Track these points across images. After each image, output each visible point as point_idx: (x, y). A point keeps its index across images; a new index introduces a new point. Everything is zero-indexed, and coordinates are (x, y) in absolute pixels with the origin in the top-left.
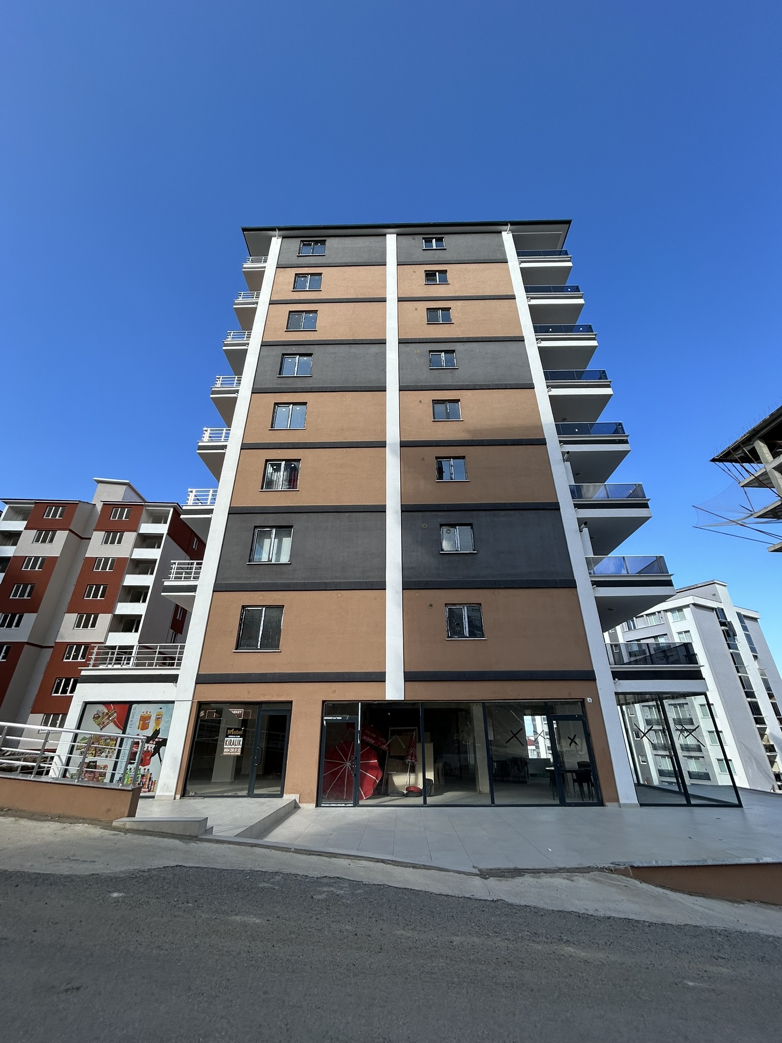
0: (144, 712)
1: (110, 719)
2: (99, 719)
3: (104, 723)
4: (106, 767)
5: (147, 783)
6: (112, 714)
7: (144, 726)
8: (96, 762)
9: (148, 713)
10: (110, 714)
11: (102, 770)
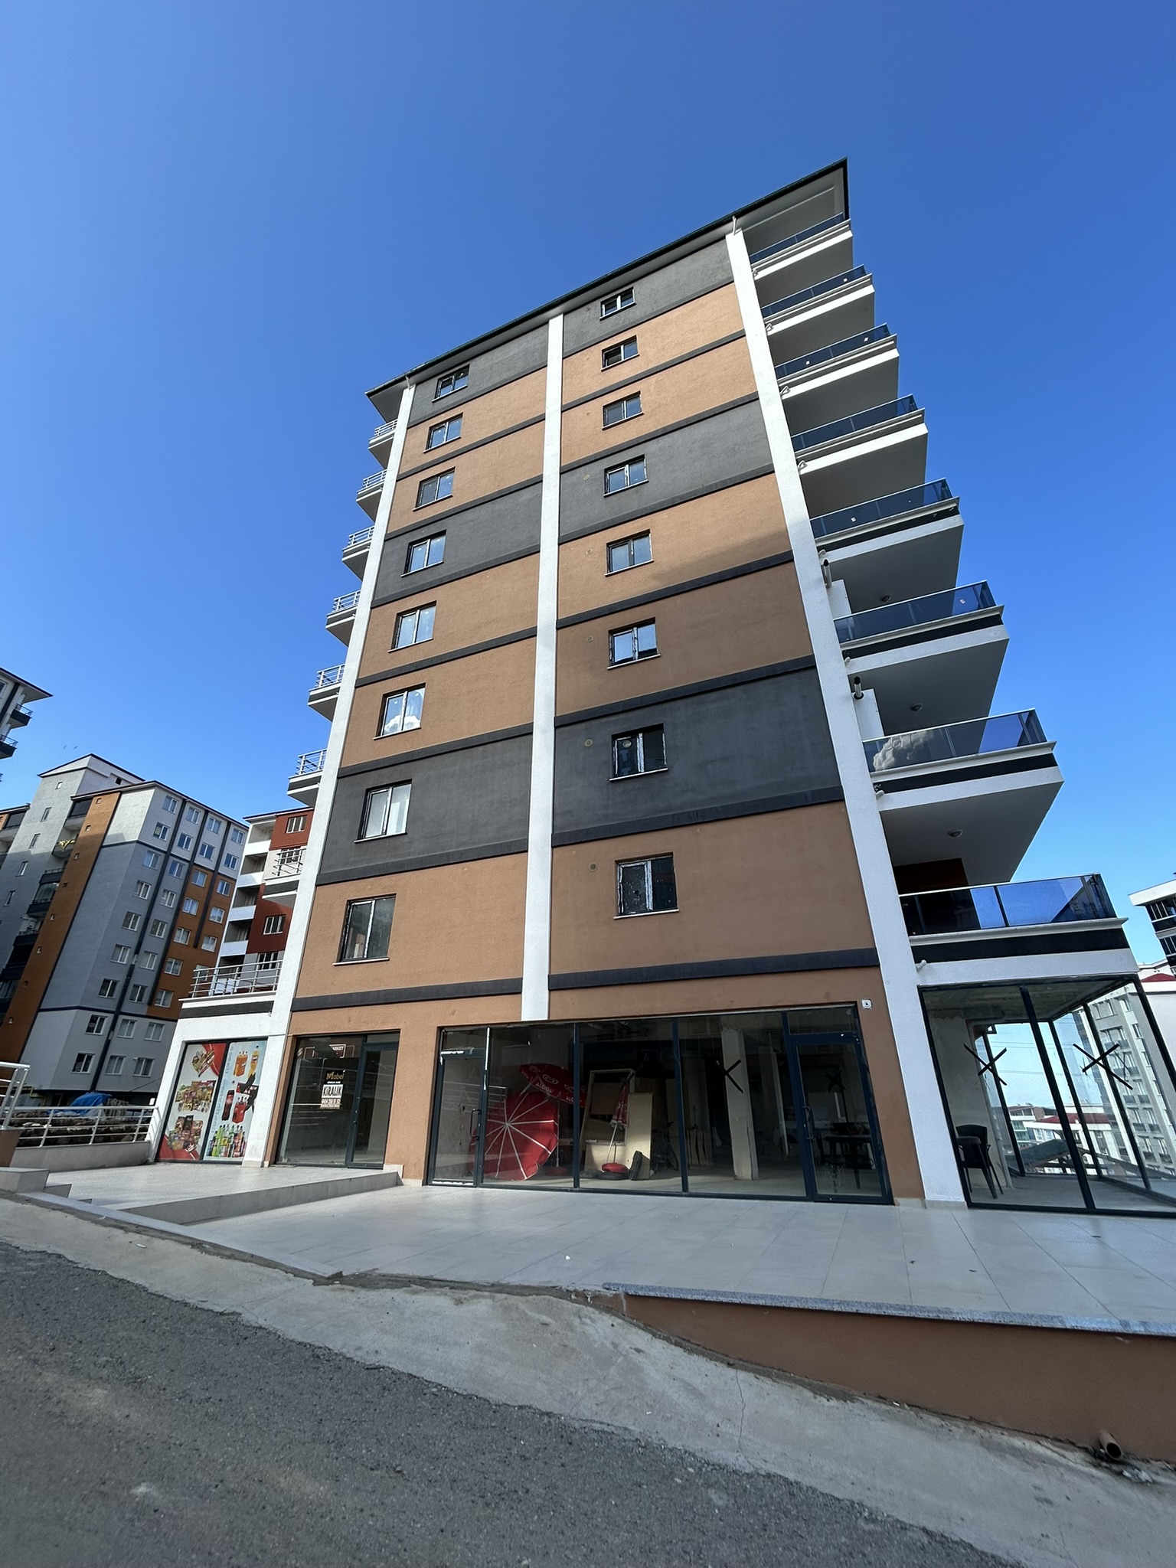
0: (240, 1052)
1: (208, 1062)
2: (198, 1063)
3: (202, 1067)
4: (201, 1122)
5: (239, 1145)
6: (210, 1057)
7: (240, 1072)
8: (192, 1117)
9: (245, 1053)
10: (208, 1056)
11: (197, 1127)
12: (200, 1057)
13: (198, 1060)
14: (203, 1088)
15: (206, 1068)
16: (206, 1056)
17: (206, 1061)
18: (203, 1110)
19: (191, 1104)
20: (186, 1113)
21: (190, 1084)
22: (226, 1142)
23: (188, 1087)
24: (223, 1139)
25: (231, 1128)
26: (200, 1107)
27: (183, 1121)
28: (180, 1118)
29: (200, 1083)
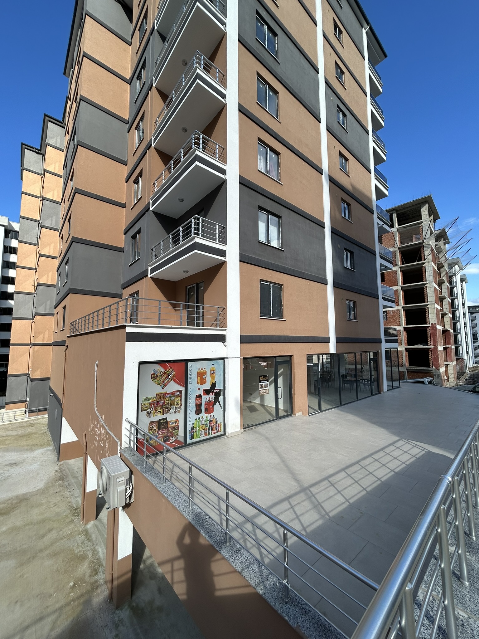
0: (199, 369)
1: (169, 377)
2: (158, 379)
3: (164, 382)
4: (177, 421)
5: (215, 426)
6: (170, 373)
7: (202, 381)
8: (166, 419)
9: (203, 369)
10: (168, 373)
11: (174, 425)
12: (158, 374)
13: (157, 376)
14: (170, 397)
15: (168, 382)
16: (165, 373)
17: (167, 377)
18: (175, 412)
19: (161, 410)
20: (157, 417)
21: (155, 396)
22: (204, 428)
23: (153, 398)
24: (201, 426)
25: (205, 419)
26: (171, 411)
27: (157, 424)
28: (151, 422)
29: (166, 394)
